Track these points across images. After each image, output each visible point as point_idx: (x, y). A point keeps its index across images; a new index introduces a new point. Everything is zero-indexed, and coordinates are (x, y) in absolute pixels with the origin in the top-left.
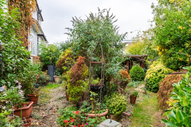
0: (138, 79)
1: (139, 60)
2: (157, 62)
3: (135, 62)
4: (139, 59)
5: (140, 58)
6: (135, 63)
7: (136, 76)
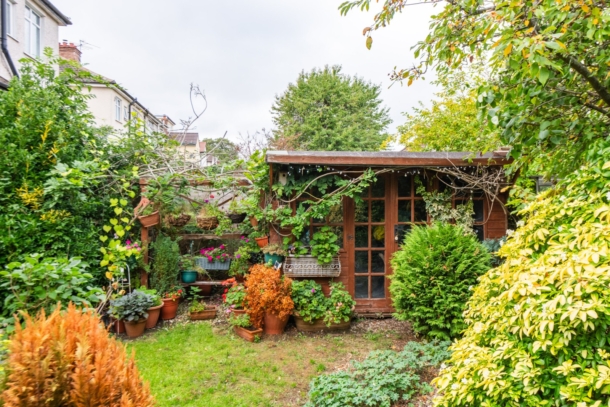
0: (440, 323)
1: (460, 183)
2: (565, 204)
3: (440, 196)
4: (464, 177)
5: (470, 168)
6: (445, 204)
7: (430, 303)
